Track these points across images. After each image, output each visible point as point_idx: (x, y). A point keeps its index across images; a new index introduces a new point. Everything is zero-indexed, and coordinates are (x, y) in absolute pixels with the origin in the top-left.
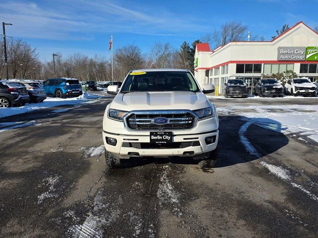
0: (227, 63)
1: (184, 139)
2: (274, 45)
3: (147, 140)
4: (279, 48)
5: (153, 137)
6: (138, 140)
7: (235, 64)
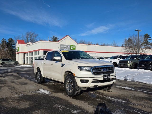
0: (39, 51)
1: (113, 77)
2: (58, 43)
3: (102, 79)
4: (61, 45)
5: (105, 77)
6: (99, 79)
7: (43, 51)
